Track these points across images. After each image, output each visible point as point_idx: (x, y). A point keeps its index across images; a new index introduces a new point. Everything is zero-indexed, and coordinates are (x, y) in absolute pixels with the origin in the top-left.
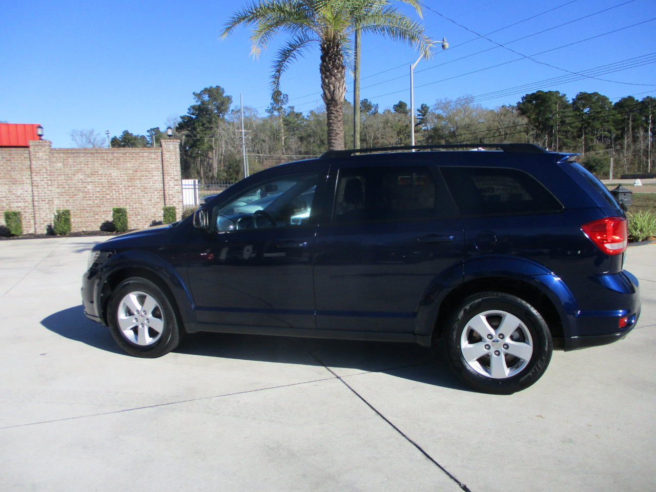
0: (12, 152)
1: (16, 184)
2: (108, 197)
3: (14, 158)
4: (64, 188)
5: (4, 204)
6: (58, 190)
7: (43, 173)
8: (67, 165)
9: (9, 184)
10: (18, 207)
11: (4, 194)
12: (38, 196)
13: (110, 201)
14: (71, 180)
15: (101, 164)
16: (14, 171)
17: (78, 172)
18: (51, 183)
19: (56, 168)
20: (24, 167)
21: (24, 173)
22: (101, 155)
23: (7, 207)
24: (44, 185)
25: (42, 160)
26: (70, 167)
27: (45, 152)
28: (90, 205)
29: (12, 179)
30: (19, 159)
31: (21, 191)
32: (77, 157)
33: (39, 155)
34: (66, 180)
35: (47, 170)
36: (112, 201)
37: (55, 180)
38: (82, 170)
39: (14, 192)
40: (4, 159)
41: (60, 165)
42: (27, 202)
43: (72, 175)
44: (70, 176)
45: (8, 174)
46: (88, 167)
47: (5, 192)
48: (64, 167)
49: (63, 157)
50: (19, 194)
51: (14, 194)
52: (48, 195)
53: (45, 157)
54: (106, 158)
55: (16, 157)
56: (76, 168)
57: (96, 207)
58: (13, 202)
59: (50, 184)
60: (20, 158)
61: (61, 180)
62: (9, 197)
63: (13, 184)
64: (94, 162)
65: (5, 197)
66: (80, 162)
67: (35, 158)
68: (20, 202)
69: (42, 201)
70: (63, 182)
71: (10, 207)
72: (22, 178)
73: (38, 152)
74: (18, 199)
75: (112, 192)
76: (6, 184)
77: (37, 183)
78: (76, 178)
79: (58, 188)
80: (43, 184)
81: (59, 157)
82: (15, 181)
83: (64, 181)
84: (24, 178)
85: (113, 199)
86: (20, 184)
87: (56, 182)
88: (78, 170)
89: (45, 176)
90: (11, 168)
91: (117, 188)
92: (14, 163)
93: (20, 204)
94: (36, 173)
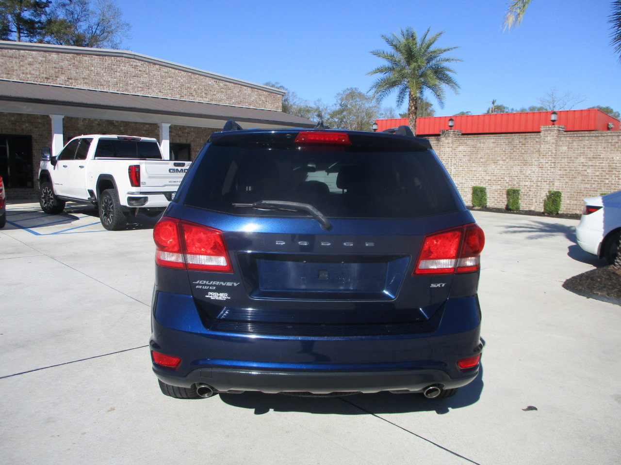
0: (527, 137)
1: (527, 165)
2: (607, 181)
3: (528, 142)
4: (565, 170)
5: (515, 183)
6: (560, 172)
7: (549, 156)
8: (572, 148)
9: (521, 165)
10: (525, 186)
11: (516, 173)
12: (542, 177)
13: (608, 186)
14: (573, 163)
15: (605, 148)
16: (526, 154)
17: (580, 156)
18: (555, 165)
19: (561, 151)
20: (535, 150)
21: (534, 155)
22: (606, 138)
23: (517, 185)
24: (547, 167)
25: (549, 143)
26: (574, 150)
27: (553, 136)
28: (587, 188)
29: (524, 160)
30: (532, 143)
31: (530, 171)
32: (581, 140)
33: (548, 139)
34: (568, 163)
35: (552, 153)
36: (610, 187)
37: (558, 163)
38: (584, 153)
39: (524, 172)
40: (521, 143)
41: (565, 148)
42: (533, 181)
43: (575, 158)
44: (573, 159)
45: (522, 156)
46: (590, 151)
47: (517, 172)
48: (568, 151)
49: (568, 141)
50: (527, 175)
51: (523, 174)
52: (550, 177)
53: (552, 141)
54: (610, 141)
55: (530, 141)
56: (579, 152)
57: (593, 191)
58: (522, 181)
59: (553, 166)
60: (532, 142)
61: (564, 163)
62: (519, 177)
63: (524, 165)
64: (597, 145)
65: (517, 176)
66: (584, 145)
67: (544, 142)
68: (527, 181)
69: (544, 182)
70: (565, 165)
71: (519, 185)
72: (532, 160)
73: (547, 136)
74: (526, 179)
75: (611, 176)
76: (518, 165)
77: (542, 165)
78: (578, 161)
79: (560, 170)
80: (547, 166)
81: (566, 141)
82: (526, 163)
83: (567, 164)
84: (533, 160)
85: (612, 184)
86: (530, 165)
87: (559, 164)
88: (580, 153)
89: (550, 159)
90: (525, 151)
91: (617, 173)
92: (528, 147)
93: (527, 183)
94: (543, 156)
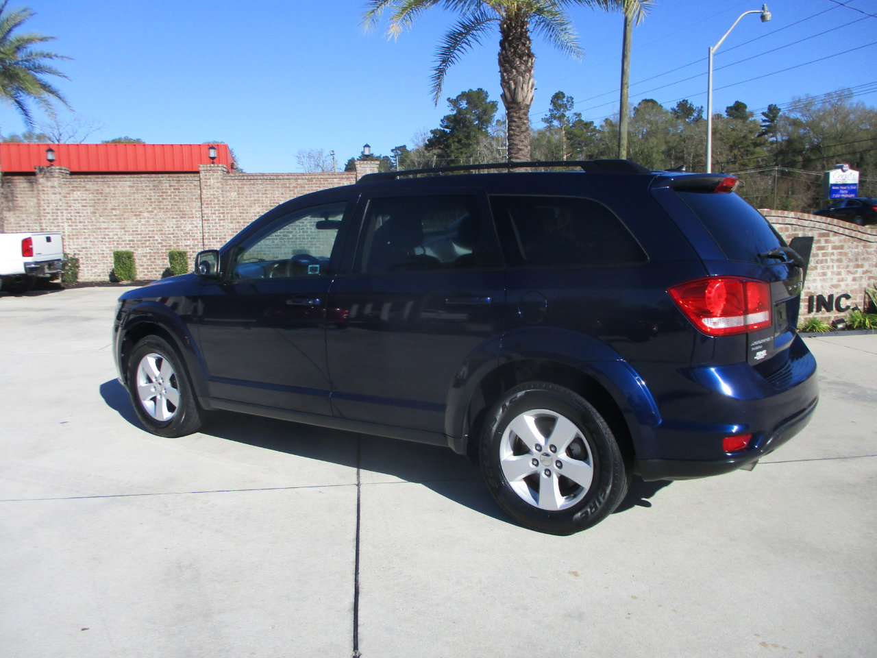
0: (181, 179)
1: (185, 217)
2: (291, 236)
3: (183, 186)
4: (239, 222)
5: (172, 243)
6: (231, 226)
7: (214, 204)
8: (243, 194)
9: (177, 218)
10: (186, 246)
11: (171, 229)
12: (209, 233)
13: (292, 242)
14: (247, 213)
15: (282, 194)
16: (183, 202)
17: (255, 203)
18: (224, 216)
19: (230, 198)
20: (194, 198)
21: (194, 204)
22: (282, 182)
23: (175, 245)
24: (214, 220)
25: (214, 188)
26: (246, 197)
27: (218, 178)
28: (268, 245)
29: (181, 211)
30: (188, 188)
31: (190, 226)
32: (254, 184)
33: (210, 182)
34: (241, 213)
35: (219, 201)
36: (294, 242)
37: (228, 213)
38: (259, 200)
39: (183, 228)
40: (172, 188)
41: (234, 195)
42: (197, 239)
43: (248, 206)
44: (246, 208)
45: (176, 205)
46: (266, 197)
47: (173, 227)
48: (239, 197)
49: (237, 185)
50: (187, 230)
51: (182, 230)
52: (220, 232)
53: (216, 185)
54: (288, 185)
55: (185, 185)
56: (252, 199)
57: (277, 248)
58: (181, 240)
59: (222, 218)
60: (189, 186)
61: (235, 213)
62: (177, 234)
63: (182, 218)
64: (273, 191)
65: (173, 234)
66: (258, 190)
67: (206, 186)
68: (189, 240)
69: (213, 239)
70: (237, 216)
71: (178, 246)
72: (192, 211)
73: (210, 179)
74: (186, 236)
75: (295, 229)
76: (173, 218)
77: (207, 217)
78: (252, 211)
79: (232, 223)
80: (214, 218)
81: (234, 185)
82: (183, 214)
83: (239, 214)
84: (194, 210)
85: (296, 238)
86: (189, 218)
87: (229, 215)
88: (255, 200)
89: (217, 208)
90: (180, 199)
91: (301, 225)
92: (183, 192)
93: (188, 243)
94: (207, 204)
